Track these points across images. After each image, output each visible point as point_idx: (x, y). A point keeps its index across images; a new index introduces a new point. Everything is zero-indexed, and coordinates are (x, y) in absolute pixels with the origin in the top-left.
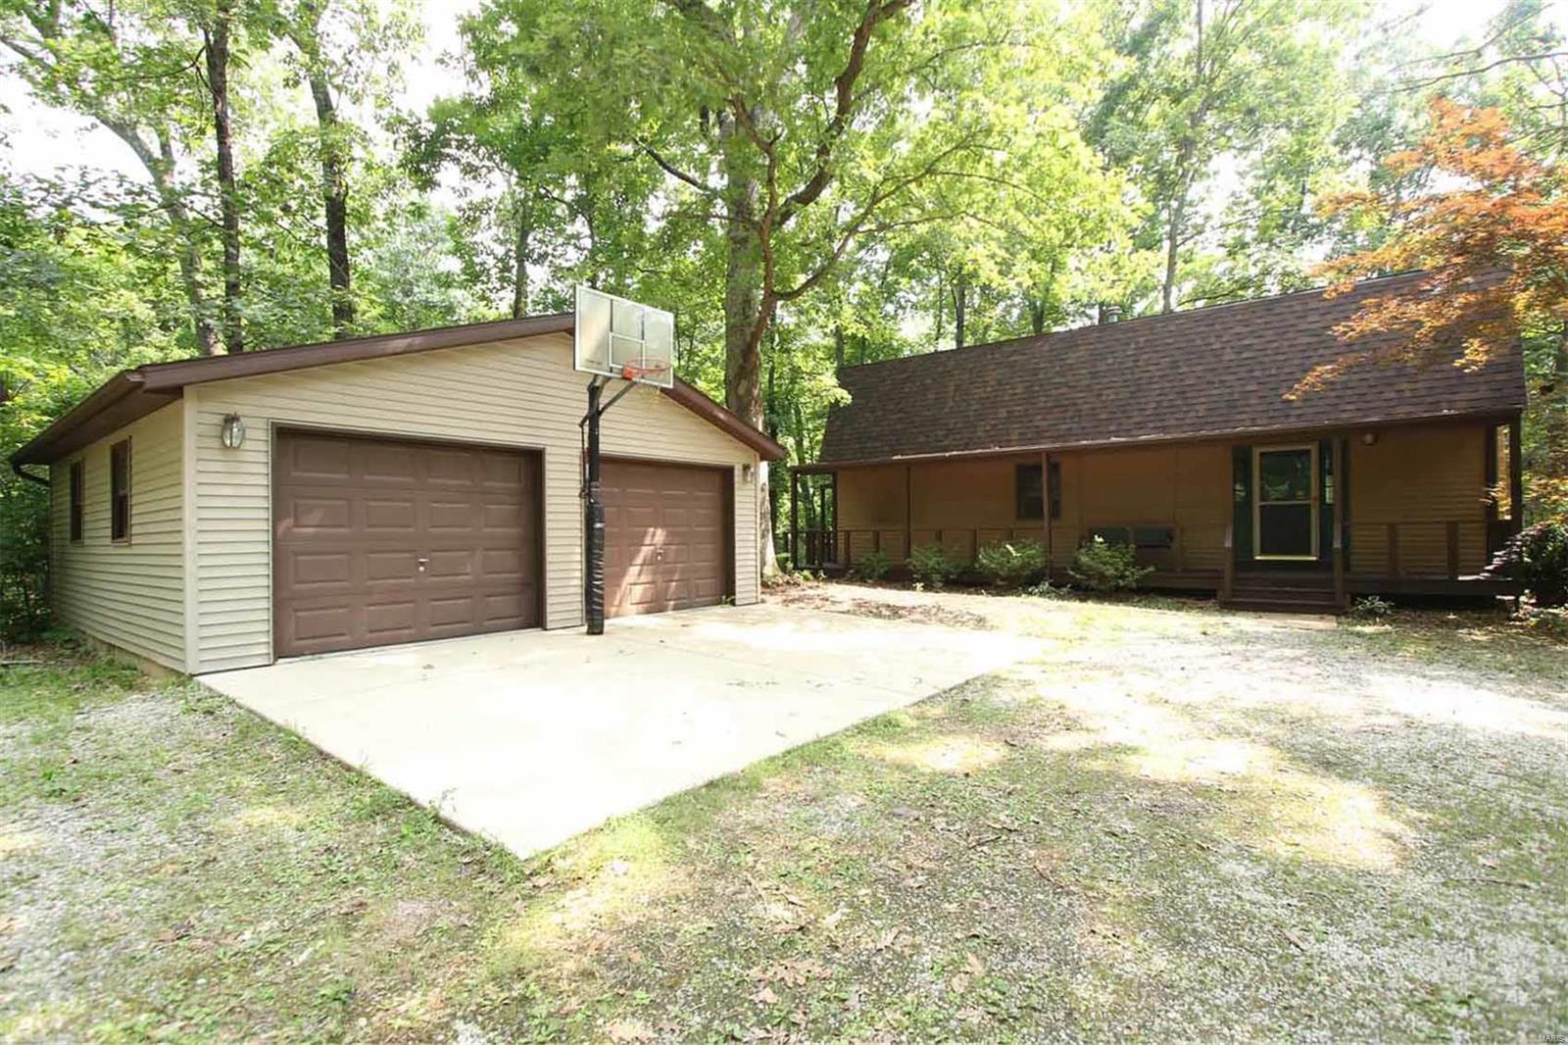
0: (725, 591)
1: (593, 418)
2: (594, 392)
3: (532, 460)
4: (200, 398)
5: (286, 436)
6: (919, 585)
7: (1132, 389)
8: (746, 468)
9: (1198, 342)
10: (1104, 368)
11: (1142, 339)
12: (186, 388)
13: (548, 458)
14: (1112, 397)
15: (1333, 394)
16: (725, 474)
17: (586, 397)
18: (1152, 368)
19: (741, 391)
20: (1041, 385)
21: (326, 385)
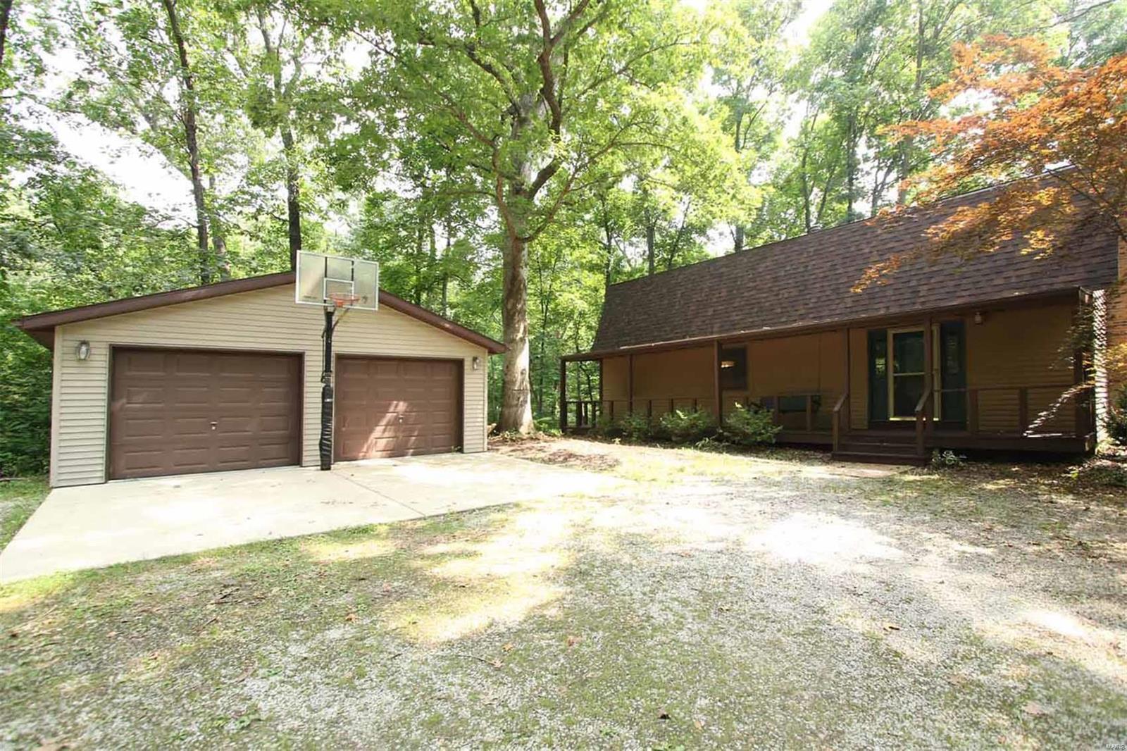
0: (456, 443)
1: (329, 331)
2: (329, 316)
3: (296, 359)
4: (64, 332)
5: (119, 353)
6: (617, 440)
7: (801, 288)
8: (475, 359)
9: (853, 249)
10: (783, 274)
11: (812, 249)
12: (57, 328)
13: (306, 358)
14: (786, 295)
15: (953, 283)
16: (459, 364)
17: (324, 318)
18: (817, 271)
19: (509, 306)
20: (738, 289)
21: (149, 321)
